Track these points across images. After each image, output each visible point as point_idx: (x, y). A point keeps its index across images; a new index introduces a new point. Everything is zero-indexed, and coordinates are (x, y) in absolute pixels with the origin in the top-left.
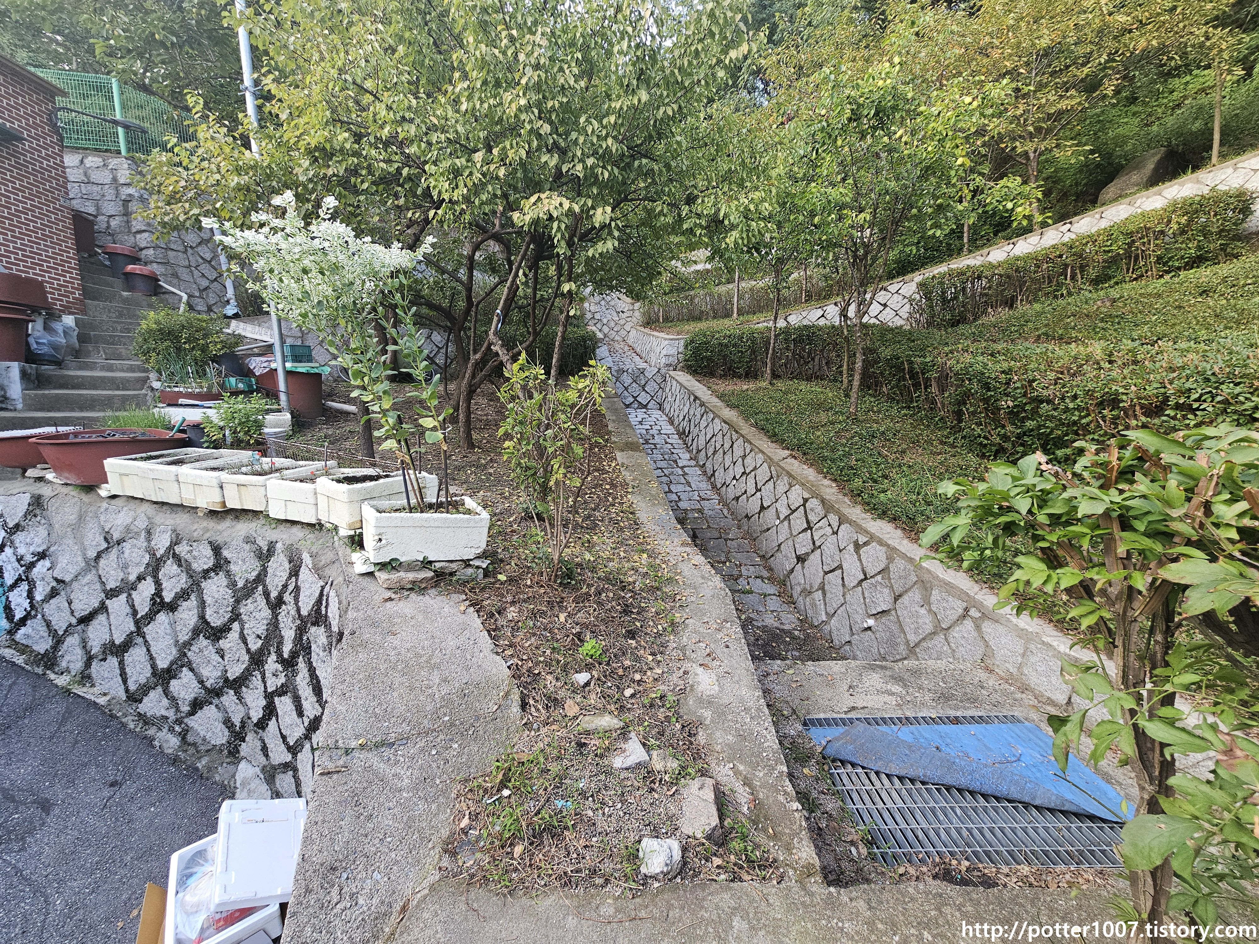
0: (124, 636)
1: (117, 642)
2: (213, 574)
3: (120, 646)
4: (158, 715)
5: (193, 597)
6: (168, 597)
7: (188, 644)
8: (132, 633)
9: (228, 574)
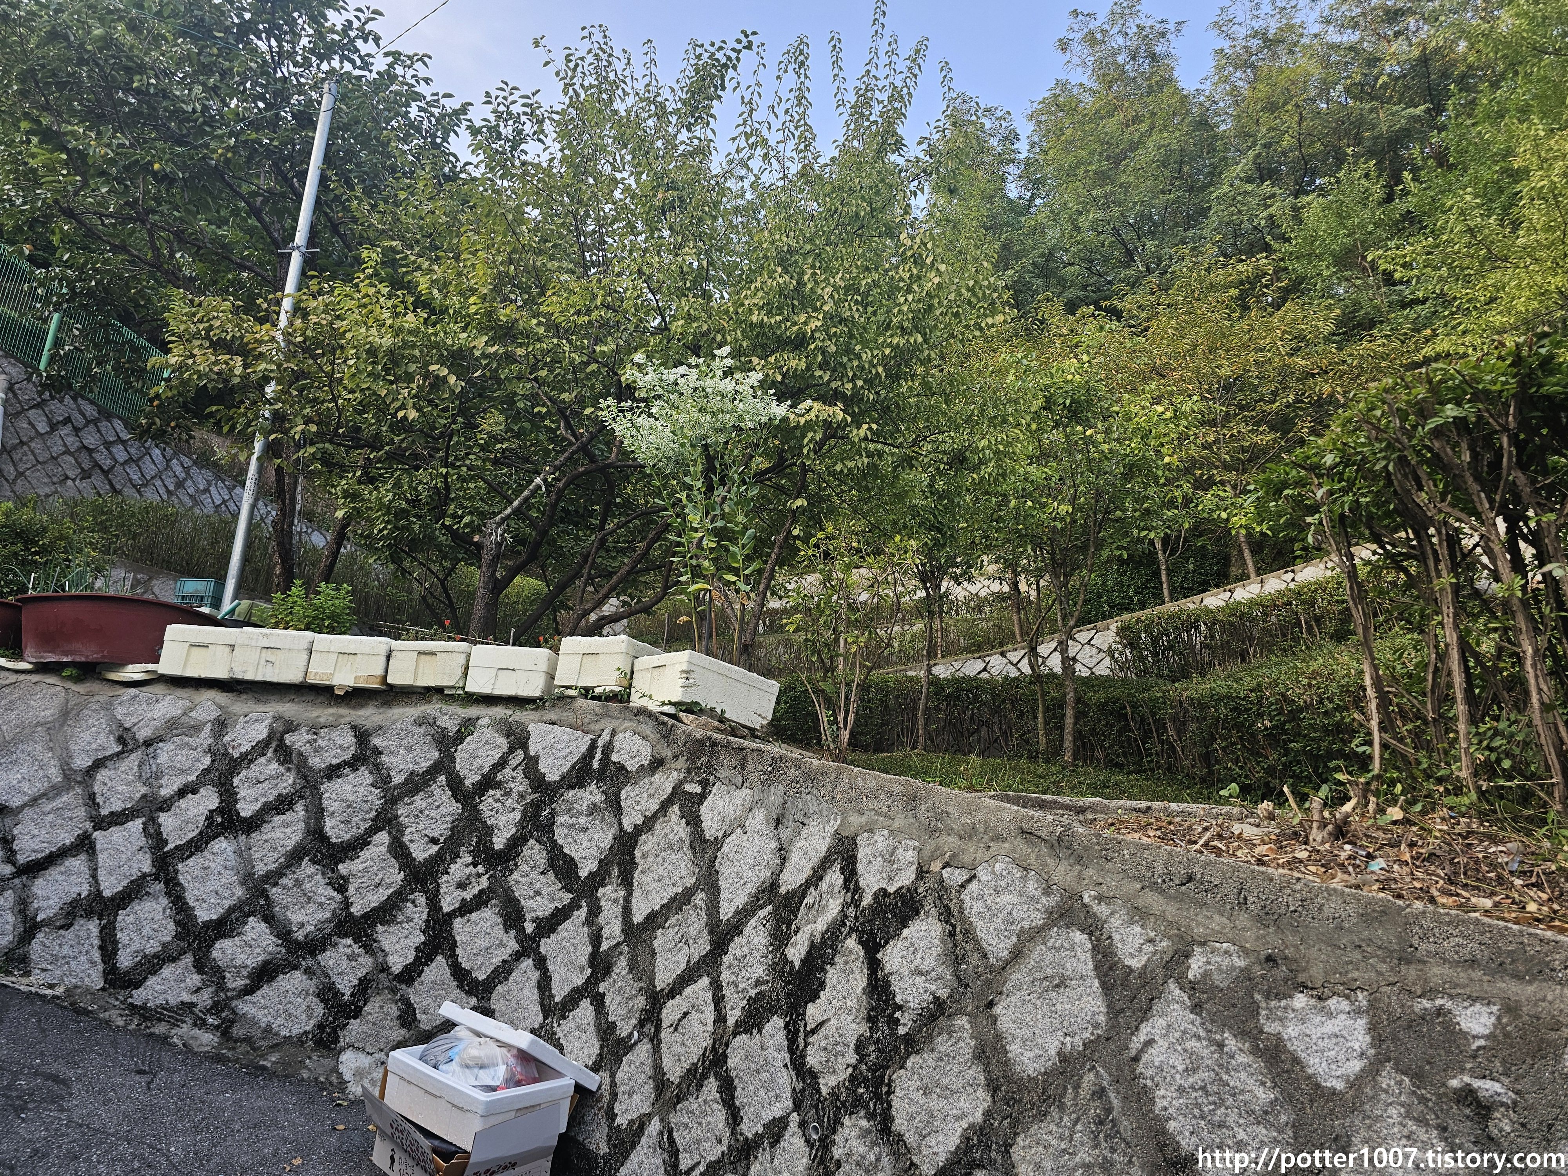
0: (125, 883)
1: (107, 893)
2: (347, 770)
3: (112, 899)
4: (173, 1001)
5: (299, 807)
6: (246, 809)
7: (274, 877)
8: (144, 876)
9: (377, 768)
